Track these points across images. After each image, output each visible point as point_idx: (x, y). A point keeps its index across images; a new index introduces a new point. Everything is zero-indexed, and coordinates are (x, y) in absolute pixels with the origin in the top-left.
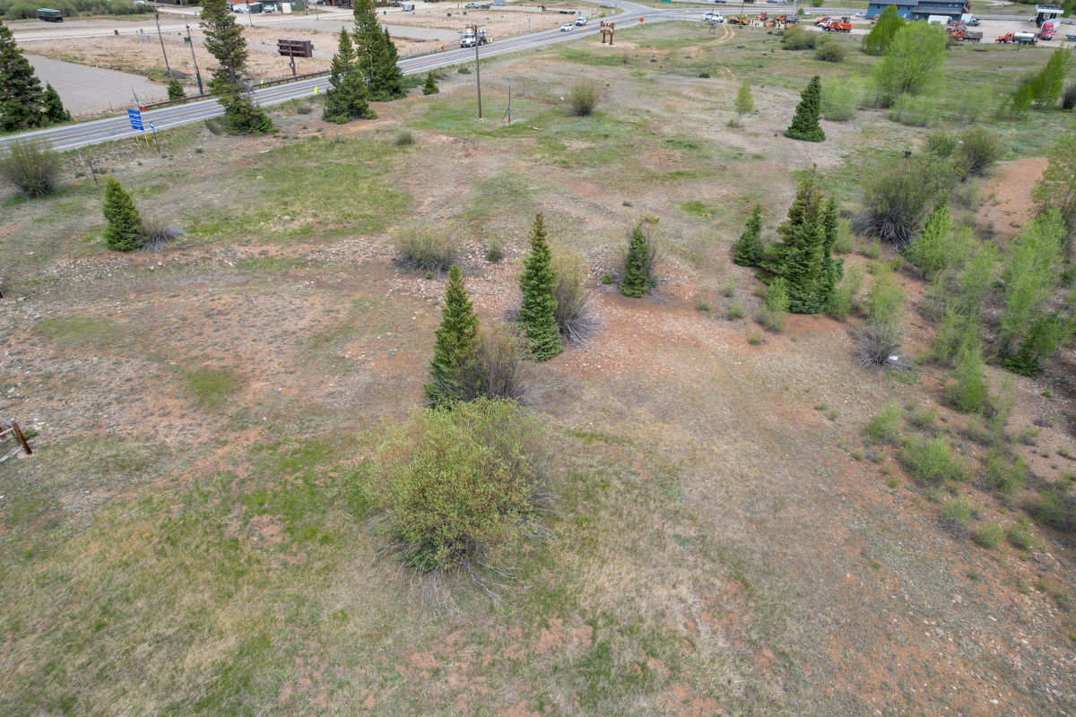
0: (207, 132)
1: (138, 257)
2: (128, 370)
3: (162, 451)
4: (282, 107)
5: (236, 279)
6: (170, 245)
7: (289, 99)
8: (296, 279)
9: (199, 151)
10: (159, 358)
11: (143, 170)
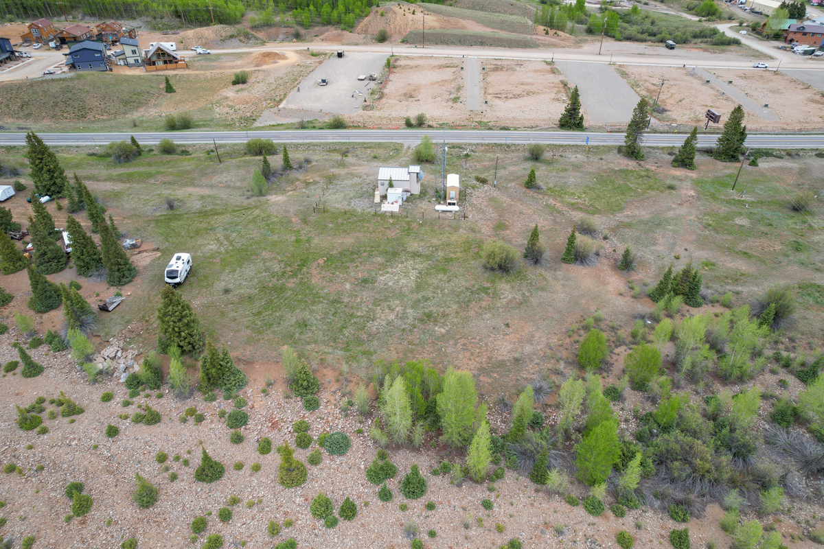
0: (616, 151)
1: (528, 191)
2: (493, 216)
3: (479, 232)
4: (663, 148)
5: (540, 208)
6: (537, 191)
7: (671, 145)
8: (552, 215)
9: (601, 159)
10: (500, 216)
11: (575, 160)
